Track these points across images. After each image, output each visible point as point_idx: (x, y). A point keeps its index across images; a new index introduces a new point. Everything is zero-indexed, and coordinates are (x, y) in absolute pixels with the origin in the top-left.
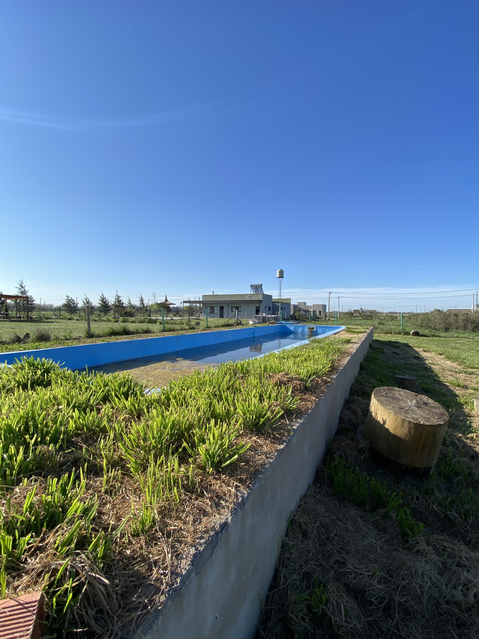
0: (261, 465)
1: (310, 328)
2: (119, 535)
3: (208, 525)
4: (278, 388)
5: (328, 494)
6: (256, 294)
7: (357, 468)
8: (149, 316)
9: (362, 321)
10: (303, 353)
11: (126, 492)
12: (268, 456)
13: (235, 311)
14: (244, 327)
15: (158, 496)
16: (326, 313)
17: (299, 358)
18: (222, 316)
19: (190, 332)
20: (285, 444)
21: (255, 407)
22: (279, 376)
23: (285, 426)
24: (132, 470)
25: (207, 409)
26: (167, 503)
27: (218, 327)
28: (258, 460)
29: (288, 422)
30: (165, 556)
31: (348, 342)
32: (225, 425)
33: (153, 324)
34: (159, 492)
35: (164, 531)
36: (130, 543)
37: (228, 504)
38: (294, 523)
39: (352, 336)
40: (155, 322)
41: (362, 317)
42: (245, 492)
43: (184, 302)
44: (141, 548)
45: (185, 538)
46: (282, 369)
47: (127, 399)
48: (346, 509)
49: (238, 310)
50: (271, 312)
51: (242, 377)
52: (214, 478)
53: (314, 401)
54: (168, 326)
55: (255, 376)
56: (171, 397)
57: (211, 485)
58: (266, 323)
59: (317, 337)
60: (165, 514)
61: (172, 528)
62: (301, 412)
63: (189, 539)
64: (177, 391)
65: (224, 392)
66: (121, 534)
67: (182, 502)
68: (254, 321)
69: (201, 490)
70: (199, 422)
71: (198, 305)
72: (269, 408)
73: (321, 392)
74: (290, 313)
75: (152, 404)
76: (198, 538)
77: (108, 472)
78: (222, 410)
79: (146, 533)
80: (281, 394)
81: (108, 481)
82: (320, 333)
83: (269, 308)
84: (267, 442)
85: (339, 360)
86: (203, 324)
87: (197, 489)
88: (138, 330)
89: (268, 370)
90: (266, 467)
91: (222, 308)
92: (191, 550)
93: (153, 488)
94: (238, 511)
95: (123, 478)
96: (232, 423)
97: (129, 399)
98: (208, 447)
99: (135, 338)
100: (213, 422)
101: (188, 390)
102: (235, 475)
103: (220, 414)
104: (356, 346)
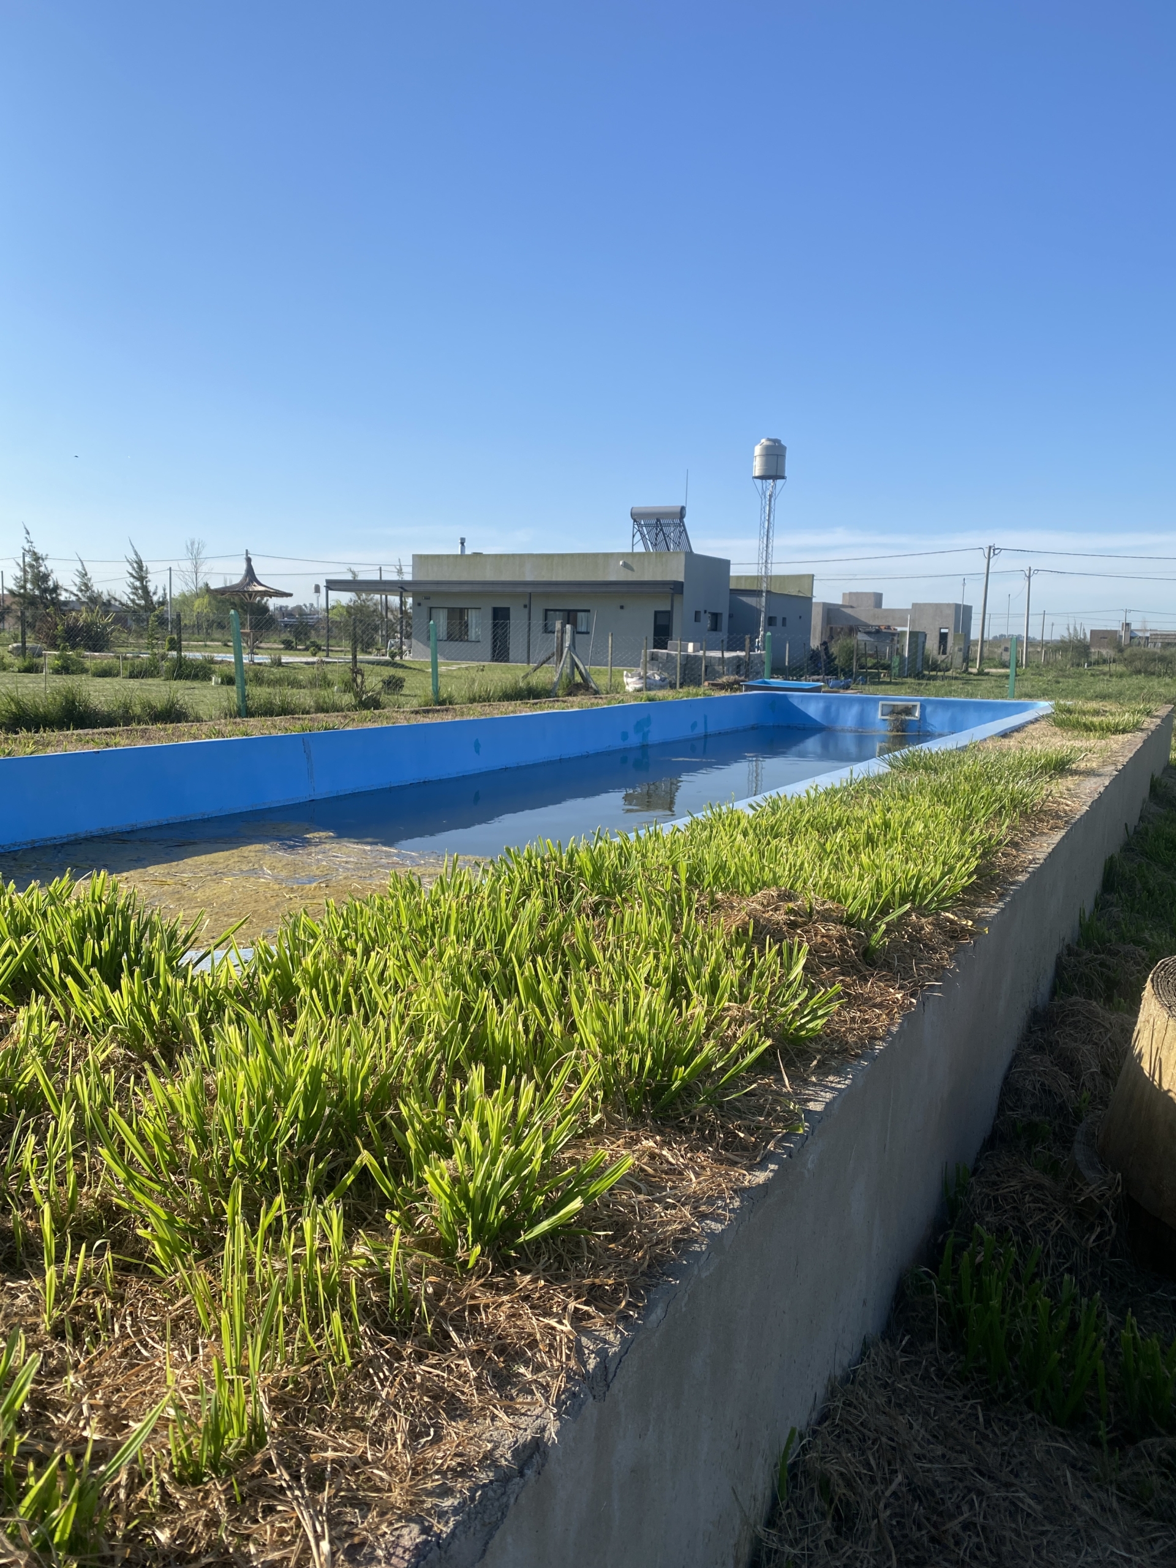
0: (677, 1241)
1: (894, 711)
2: (123, 1477)
3: (471, 1450)
4: (748, 953)
5: (941, 1374)
6: (659, 555)
7: (1066, 1277)
8: (175, 645)
9: (1124, 682)
10: (859, 813)
11: (138, 1332)
12: (703, 1208)
13: (563, 632)
14: (602, 704)
15: (266, 1347)
16: (968, 643)
17: (840, 834)
18: (500, 653)
19: (364, 720)
20: (772, 1167)
21: (651, 1023)
22: (753, 904)
23: (776, 1101)
24: (158, 1251)
25: (455, 1026)
26: (306, 1368)
27: (485, 699)
28: (662, 1224)
29: (788, 1087)
30: (306, 1549)
31: (1060, 767)
32: (528, 1091)
33: (196, 684)
34: (271, 1330)
35: (300, 1465)
36: (168, 1504)
37: (542, 1377)
38: (801, 1479)
39: (1078, 744)
40: (200, 672)
41: (1128, 662)
42: (611, 1337)
43: (332, 585)
44: (213, 1522)
45: (378, 1490)
46: (767, 876)
47: (115, 986)
48: (1014, 1434)
49: (574, 625)
50: (723, 635)
51: (597, 905)
52: (489, 1286)
53: (901, 1007)
54: (259, 694)
55: (651, 903)
56: (297, 979)
57: (475, 1309)
58: (698, 684)
59: (924, 746)
60: (297, 1410)
61: (330, 1454)
62: (845, 1049)
63: (397, 1496)
64: (325, 955)
65: (521, 964)
66: (131, 1473)
67: (364, 1367)
68: (644, 678)
69: (437, 1325)
70: (422, 1078)
71: (394, 600)
72: (709, 1029)
73: (931, 971)
74: (806, 643)
75: (220, 1008)
76: (430, 1493)
77: (59, 1259)
78: (515, 1032)
79: (228, 1474)
80: (761, 975)
81: (63, 1291)
82: (937, 731)
83: (716, 617)
84: (701, 1157)
85: (1014, 844)
86: (418, 687)
87: (421, 1321)
88: (126, 707)
89: (708, 878)
90: (696, 1247)
91: (500, 616)
92: (405, 1531)
93: (248, 1315)
94: (583, 1402)
95: (120, 1283)
96: (556, 1083)
97: (124, 982)
98: (462, 1168)
99: (121, 741)
100: (477, 1075)
101: (367, 952)
102: (572, 1274)
103: (508, 1046)
104: (1092, 787)
